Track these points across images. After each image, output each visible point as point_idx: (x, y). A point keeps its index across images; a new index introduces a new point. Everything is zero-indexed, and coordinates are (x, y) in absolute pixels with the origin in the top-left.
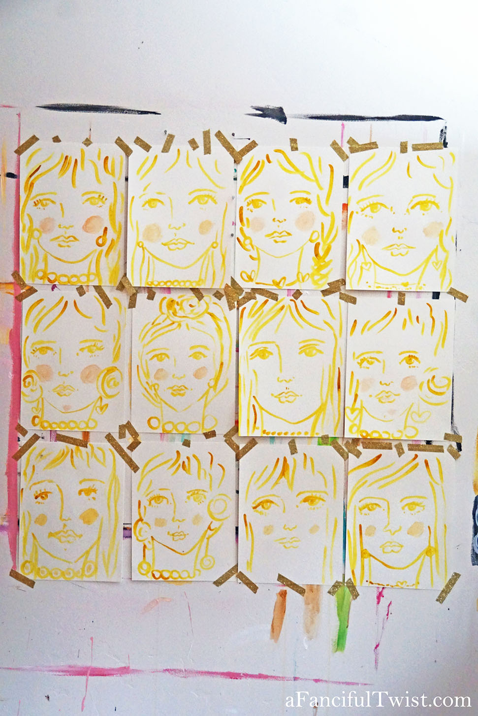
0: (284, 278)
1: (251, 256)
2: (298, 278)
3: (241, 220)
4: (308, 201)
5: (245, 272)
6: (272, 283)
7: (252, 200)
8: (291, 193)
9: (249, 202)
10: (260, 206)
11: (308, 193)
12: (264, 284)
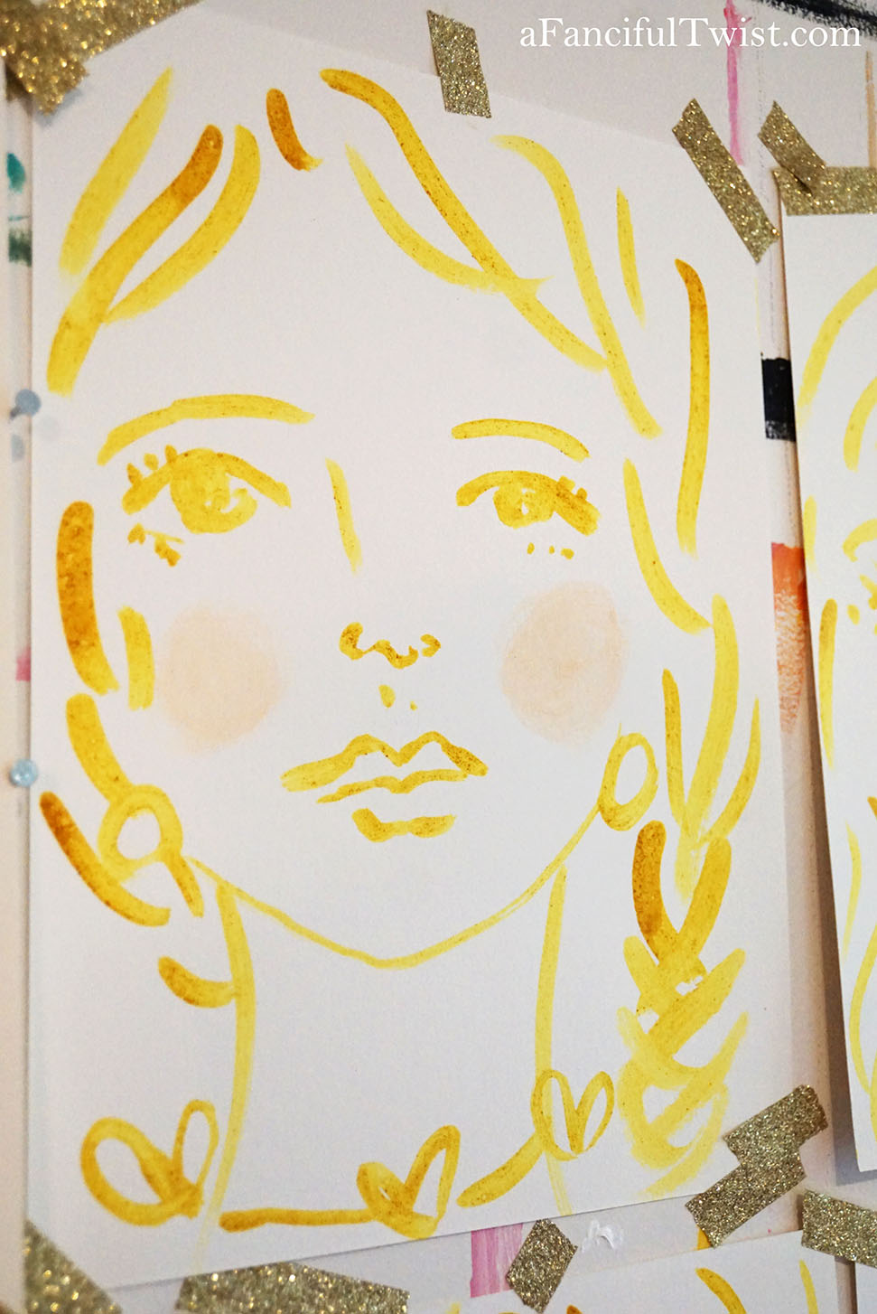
0: (446, 1140)
1: (171, 972)
2: (543, 1123)
3: (80, 631)
4: (569, 501)
5: (124, 1131)
6: (358, 1203)
7: (171, 455)
8: (462, 432)
9: (146, 472)
10: (239, 517)
11: (575, 447)
12: (292, 1218)
